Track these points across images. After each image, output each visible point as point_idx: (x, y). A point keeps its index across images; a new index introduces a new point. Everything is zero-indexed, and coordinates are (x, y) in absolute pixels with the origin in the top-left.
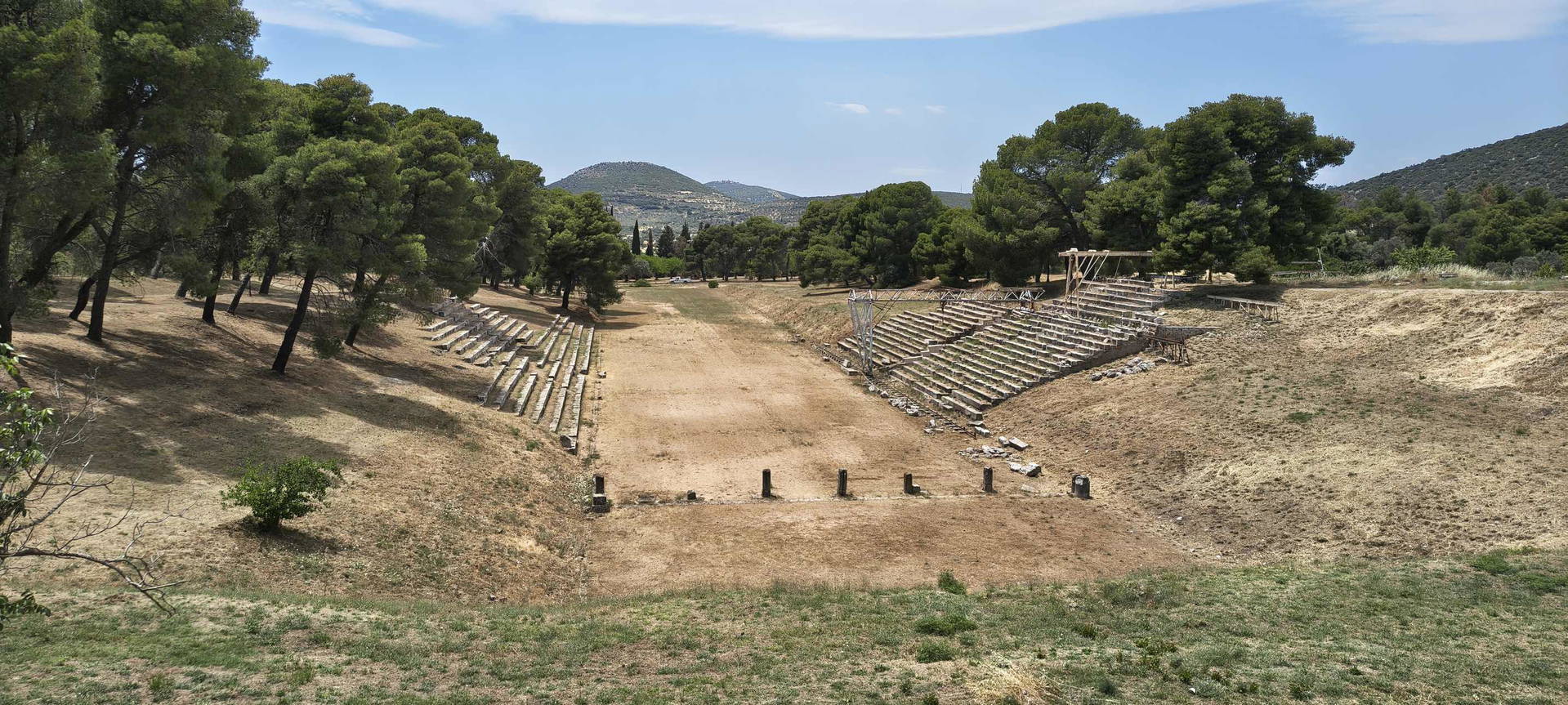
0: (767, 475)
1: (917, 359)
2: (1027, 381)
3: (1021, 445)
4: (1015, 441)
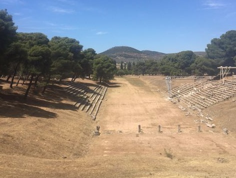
0: (139, 126)
1: (187, 96)
2: (215, 102)
3: (211, 119)
4: (209, 118)
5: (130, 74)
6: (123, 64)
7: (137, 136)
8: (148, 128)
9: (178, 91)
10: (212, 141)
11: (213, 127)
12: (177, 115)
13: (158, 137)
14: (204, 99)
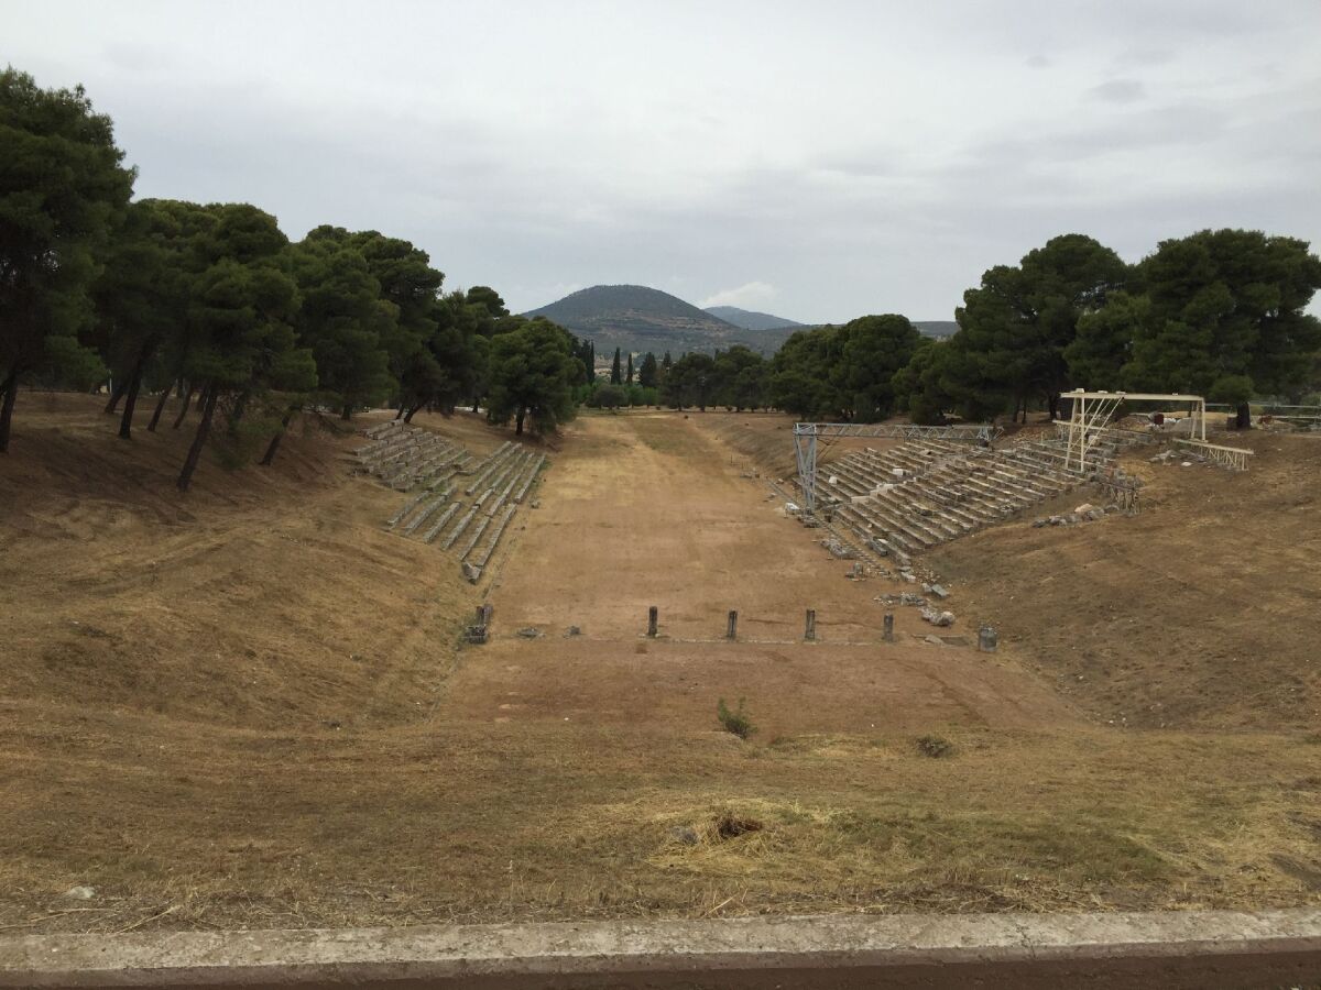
0: (653, 612)
1: (862, 499)
2: (966, 526)
3: (942, 592)
4: (936, 588)
5: (650, 403)
7: (641, 650)
8: (688, 619)
9: (833, 480)
10: (932, 677)
11: (945, 624)
12: (812, 573)
13: (724, 656)
14: (927, 513)
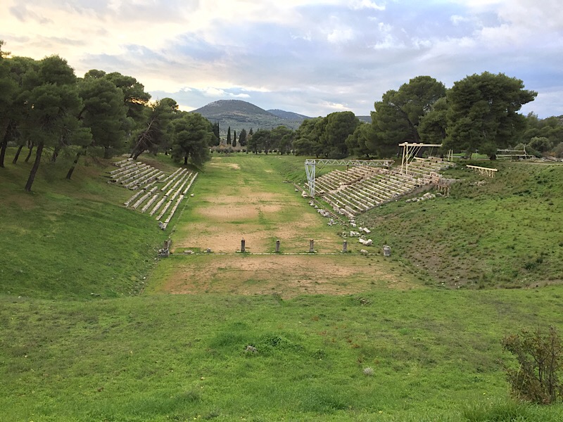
0: (243, 242)
1: (335, 192)
2: (377, 203)
3: (368, 231)
4: (365, 229)
6: (232, 134)
11: (369, 245)
12: (313, 224)
14: (361, 197)
